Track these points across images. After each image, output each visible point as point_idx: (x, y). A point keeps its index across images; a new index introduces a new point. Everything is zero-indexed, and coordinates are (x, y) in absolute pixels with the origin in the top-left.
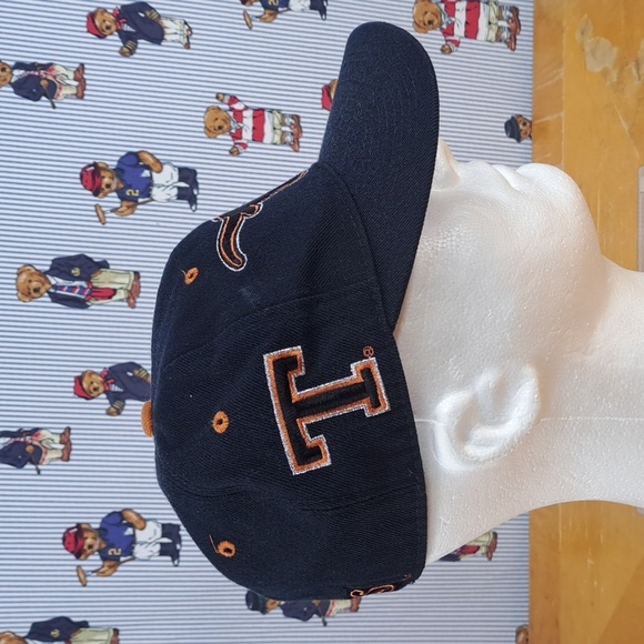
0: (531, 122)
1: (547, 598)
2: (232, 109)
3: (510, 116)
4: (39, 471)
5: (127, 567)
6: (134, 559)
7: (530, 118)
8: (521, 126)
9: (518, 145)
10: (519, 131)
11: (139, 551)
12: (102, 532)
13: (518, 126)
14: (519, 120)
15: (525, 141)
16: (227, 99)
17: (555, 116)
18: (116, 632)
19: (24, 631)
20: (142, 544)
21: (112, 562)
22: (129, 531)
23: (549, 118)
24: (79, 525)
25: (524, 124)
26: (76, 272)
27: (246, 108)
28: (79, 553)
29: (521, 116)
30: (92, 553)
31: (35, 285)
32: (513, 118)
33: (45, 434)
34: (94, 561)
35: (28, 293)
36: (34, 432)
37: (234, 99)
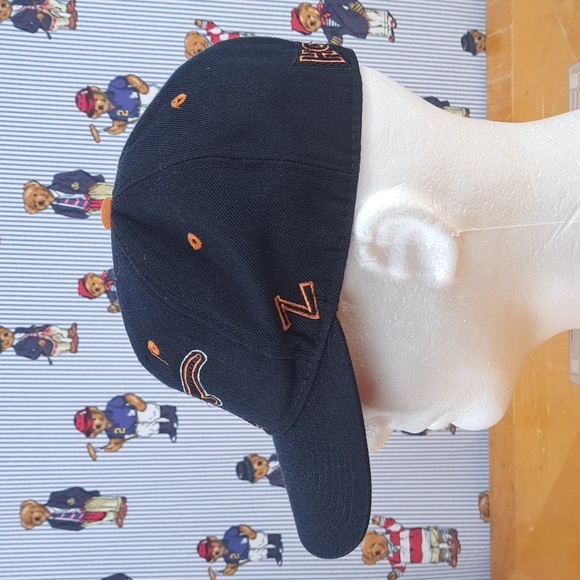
0: (485, 36)
1: (504, 466)
2: (209, 34)
3: (466, 32)
4: (51, 362)
5: (130, 444)
6: (137, 436)
7: (484, 33)
8: (476, 41)
9: (474, 58)
10: (475, 45)
11: (141, 430)
12: (108, 413)
13: (473, 40)
14: (474, 34)
15: (480, 54)
16: (205, 24)
17: (505, 29)
18: (124, 499)
19: (44, 499)
20: (143, 423)
21: (117, 440)
22: (132, 413)
23: (500, 31)
24: (87, 408)
25: (480, 38)
26: (75, 186)
27: (223, 32)
28: (88, 432)
29: (476, 31)
30: (100, 432)
31: (39, 198)
32: (468, 33)
33: (55, 330)
34: (102, 439)
35: (35, 206)
36: (45, 328)
37: (211, 25)
